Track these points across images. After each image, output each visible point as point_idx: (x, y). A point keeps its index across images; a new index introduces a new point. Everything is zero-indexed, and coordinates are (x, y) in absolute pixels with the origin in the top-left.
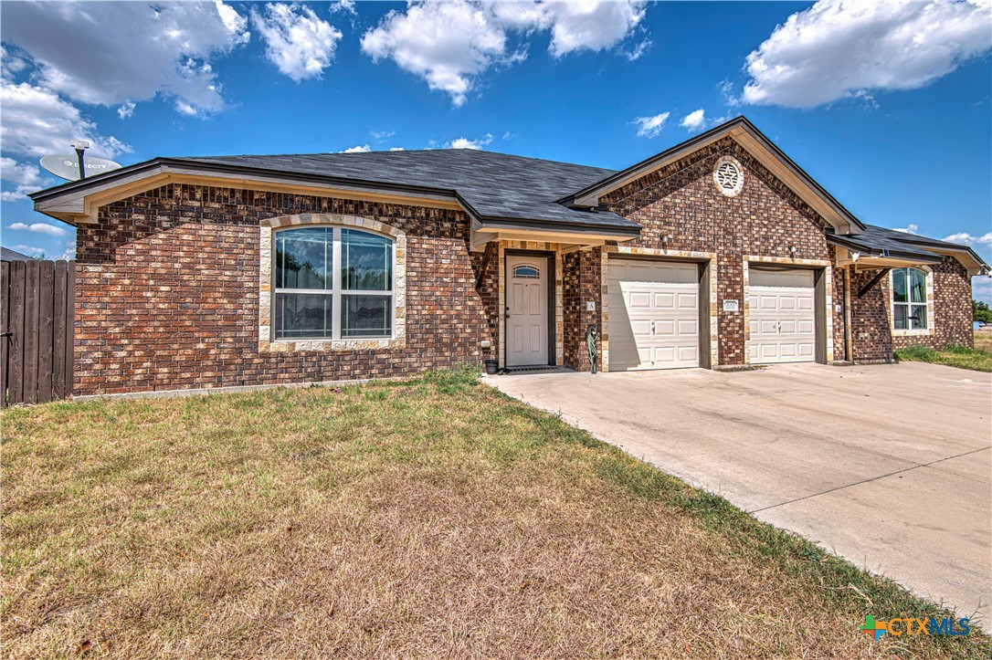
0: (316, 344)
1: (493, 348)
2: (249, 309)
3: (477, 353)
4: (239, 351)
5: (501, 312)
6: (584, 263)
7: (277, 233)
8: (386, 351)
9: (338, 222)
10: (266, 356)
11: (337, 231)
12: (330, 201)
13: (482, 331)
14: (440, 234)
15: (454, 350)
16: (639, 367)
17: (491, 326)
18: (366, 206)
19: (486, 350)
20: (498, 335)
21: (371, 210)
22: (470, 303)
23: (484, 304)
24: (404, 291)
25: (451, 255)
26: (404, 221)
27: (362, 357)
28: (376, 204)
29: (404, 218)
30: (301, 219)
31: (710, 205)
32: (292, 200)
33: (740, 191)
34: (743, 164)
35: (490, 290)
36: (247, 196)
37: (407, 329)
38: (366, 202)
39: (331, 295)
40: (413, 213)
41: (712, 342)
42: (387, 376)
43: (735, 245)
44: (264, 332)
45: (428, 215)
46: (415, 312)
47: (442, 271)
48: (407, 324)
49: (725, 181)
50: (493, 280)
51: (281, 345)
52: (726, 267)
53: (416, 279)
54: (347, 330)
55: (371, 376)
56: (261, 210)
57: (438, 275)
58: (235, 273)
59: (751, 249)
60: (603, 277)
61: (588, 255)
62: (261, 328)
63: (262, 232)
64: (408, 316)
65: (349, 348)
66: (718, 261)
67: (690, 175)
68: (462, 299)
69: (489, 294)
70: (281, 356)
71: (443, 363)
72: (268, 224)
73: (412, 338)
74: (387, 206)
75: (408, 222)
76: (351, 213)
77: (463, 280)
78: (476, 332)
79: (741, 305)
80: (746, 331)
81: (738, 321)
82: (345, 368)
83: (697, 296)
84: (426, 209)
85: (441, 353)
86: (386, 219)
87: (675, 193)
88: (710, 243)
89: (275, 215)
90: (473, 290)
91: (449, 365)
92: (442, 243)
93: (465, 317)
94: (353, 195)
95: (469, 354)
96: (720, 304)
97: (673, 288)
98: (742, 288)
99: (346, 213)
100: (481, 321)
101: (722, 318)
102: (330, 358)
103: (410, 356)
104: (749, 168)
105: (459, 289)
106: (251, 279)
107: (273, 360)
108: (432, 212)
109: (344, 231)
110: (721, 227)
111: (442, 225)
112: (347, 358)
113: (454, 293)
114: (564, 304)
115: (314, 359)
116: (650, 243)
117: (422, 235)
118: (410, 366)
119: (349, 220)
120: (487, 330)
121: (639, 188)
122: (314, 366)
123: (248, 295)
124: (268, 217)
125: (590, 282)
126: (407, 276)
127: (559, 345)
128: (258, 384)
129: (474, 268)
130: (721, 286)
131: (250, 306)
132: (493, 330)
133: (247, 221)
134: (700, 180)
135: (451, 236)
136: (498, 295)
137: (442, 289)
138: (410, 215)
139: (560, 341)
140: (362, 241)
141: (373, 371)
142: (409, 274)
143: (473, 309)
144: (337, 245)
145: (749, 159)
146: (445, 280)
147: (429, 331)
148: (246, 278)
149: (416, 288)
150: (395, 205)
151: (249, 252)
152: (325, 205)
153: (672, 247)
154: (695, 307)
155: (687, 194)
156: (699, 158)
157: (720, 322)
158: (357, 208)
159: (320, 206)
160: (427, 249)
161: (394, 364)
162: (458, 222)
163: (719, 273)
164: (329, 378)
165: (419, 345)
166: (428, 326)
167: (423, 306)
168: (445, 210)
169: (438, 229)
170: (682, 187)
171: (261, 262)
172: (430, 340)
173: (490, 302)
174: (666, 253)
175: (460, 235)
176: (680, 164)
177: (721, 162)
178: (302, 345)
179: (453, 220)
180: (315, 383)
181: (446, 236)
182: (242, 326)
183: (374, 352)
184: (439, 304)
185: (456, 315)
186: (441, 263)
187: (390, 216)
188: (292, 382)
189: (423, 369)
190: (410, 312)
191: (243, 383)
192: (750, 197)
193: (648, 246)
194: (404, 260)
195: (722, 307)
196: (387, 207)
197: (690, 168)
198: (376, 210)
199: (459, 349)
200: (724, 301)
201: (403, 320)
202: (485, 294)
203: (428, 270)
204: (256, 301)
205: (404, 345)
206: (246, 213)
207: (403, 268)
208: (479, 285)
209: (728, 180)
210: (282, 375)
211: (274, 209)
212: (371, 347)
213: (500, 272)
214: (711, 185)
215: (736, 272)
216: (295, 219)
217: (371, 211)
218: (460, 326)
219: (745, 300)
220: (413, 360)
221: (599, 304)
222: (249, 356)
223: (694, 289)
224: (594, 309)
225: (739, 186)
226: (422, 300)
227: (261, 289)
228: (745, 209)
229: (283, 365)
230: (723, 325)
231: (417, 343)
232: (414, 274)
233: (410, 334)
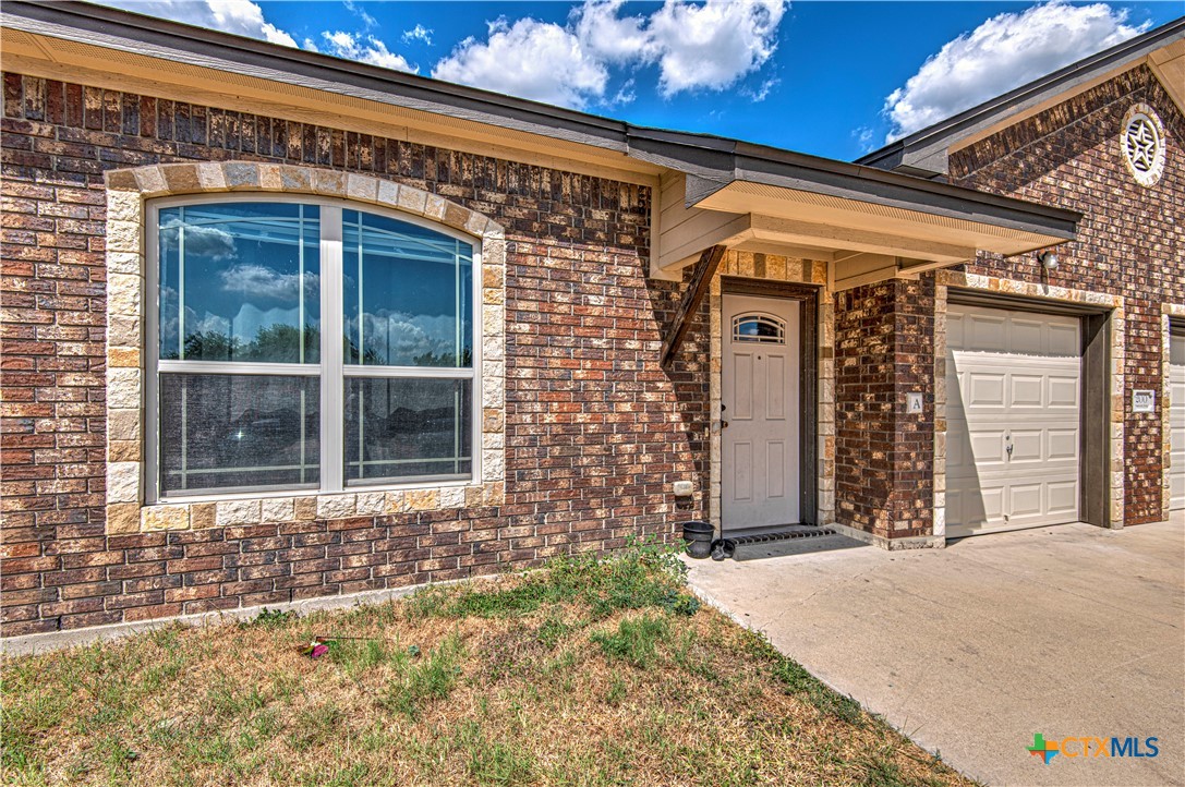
0: (273, 505)
1: (698, 497)
2: (73, 417)
3: (664, 508)
4: (44, 536)
5: (716, 416)
6: (903, 309)
7: (162, 211)
8: (459, 514)
9: (331, 189)
10: (129, 545)
11: (331, 216)
12: (310, 132)
13: (675, 458)
14: (585, 237)
15: (615, 503)
16: (984, 528)
17: (695, 447)
18: (406, 153)
19: (683, 502)
20: (708, 467)
21: (418, 164)
22: (649, 397)
23: (681, 398)
24: (500, 369)
25: (608, 286)
26: (500, 197)
27: (398, 532)
28: (431, 151)
29: (501, 190)
30: (228, 175)
31: (1115, 199)
32: (201, 121)
33: (1159, 176)
34: (1164, 121)
35: (692, 367)
36: (61, 98)
37: (509, 460)
38: (407, 144)
39: (317, 379)
40: (522, 180)
41: (1112, 473)
42: (461, 574)
43: (1151, 283)
44: (122, 481)
45: (557, 188)
46: (528, 418)
47: (589, 322)
48: (508, 447)
49: (1138, 155)
50: (699, 345)
51: (175, 512)
52: (1137, 325)
53: (529, 340)
54: (361, 463)
55: (422, 578)
56: (107, 142)
57: (581, 331)
58: (28, 315)
59: (1175, 291)
60: (937, 339)
61: (911, 289)
62: (112, 468)
63: (111, 205)
64: (510, 427)
65: (363, 509)
66: (1127, 313)
67: (1085, 133)
68: (631, 387)
69: (690, 376)
70: (174, 542)
71: (592, 534)
72: (129, 183)
73: (522, 479)
74: (460, 157)
75: (509, 203)
76: (366, 169)
77: (634, 345)
78: (664, 463)
79: (1158, 401)
80: (1164, 451)
81: (1154, 431)
82: (355, 561)
83: (1078, 381)
84: (553, 172)
85: (588, 511)
86: (457, 191)
87: (1062, 168)
88: (1115, 276)
89: (152, 158)
90: (656, 366)
91: (605, 537)
92: (590, 257)
93: (638, 428)
94: (370, 123)
95: (648, 512)
96: (1128, 399)
97: (1042, 366)
98: (1160, 368)
99: (353, 168)
100: (673, 437)
101: (1131, 425)
102: (313, 539)
103: (516, 523)
104: (1172, 132)
105: (626, 365)
106: (81, 333)
107: (151, 553)
108: (566, 181)
109: (349, 216)
110: (1131, 245)
111: (589, 217)
112: (359, 537)
113: (616, 374)
114: (838, 398)
115: (270, 544)
116: (1021, 268)
117: (542, 235)
118: (516, 546)
119: (360, 186)
120: (685, 456)
121: (1002, 150)
122: (269, 562)
123: (70, 379)
124: (128, 164)
125: (913, 349)
126: (508, 333)
127: (827, 484)
128: (106, 621)
129: (658, 316)
130: (1130, 363)
131: (78, 408)
132: (699, 455)
133: (64, 171)
134: (1102, 147)
135: (609, 243)
136: (708, 379)
137: (589, 365)
138: (514, 184)
139: (830, 475)
140: (400, 247)
141: (427, 566)
142: (513, 327)
143: (656, 410)
144: (332, 252)
145: (1173, 115)
146: (596, 342)
147: (560, 463)
148: (63, 332)
149: (530, 362)
150: (478, 157)
151: (72, 258)
152: (295, 142)
153: (1056, 281)
154: (1074, 404)
155: (1081, 174)
156: (1100, 101)
157: (1128, 432)
158: (385, 157)
159: (281, 142)
160: (554, 270)
161: (477, 545)
162: (626, 211)
163: (1127, 336)
164: (309, 590)
165: (537, 497)
166: (557, 451)
167: (546, 403)
168: (596, 179)
169: (579, 223)
170: (1072, 157)
171: (110, 288)
172: (563, 484)
173: (693, 394)
174: (1046, 291)
175: (628, 240)
176: (1070, 110)
177: (1132, 116)
178: (236, 507)
179: (614, 203)
180: (271, 607)
181: (598, 242)
182: (52, 465)
183: (428, 518)
184: (582, 397)
185: (621, 424)
186: (587, 304)
187: (467, 184)
188: (209, 608)
189: (548, 551)
190: (516, 418)
191: (58, 623)
192: (1174, 190)
193: (1018, 276)
194: (501, 294)
195: (1131, 404)
196: (458, 161)
197: (1086, 121)
198: (431, 167)
199: (626, 501)
200: (1135, 392)
201: (500, 438)
202: (681, 377)
203: (556, 319)
204: (96, 394)
205: (502, 496)
206: (60, 148)
207: (499, 312)
208: (670, 357)
209: (1141, 154)
210: (177, 593)
211: (146, 144)
212: (421, 507)
213: (713, 327)
214: (1117, 159)
215: (1152, 334)
216: (212, 175)
217: (417, 171)
218: (629, 448)
219: (1165, 389)
220: (523, 530)
221: (929, 398)
222: (76, 548)
223: (1073, 368)
224: (921, 411)
225: (1157, 166)
226: (544, 389)
227: (108, 360)
228: (1167, 213)
229: (179, 566)
230: (1132, 439)
231: (533, 490)
232: (526, 328)
233: (515, 473)
